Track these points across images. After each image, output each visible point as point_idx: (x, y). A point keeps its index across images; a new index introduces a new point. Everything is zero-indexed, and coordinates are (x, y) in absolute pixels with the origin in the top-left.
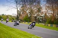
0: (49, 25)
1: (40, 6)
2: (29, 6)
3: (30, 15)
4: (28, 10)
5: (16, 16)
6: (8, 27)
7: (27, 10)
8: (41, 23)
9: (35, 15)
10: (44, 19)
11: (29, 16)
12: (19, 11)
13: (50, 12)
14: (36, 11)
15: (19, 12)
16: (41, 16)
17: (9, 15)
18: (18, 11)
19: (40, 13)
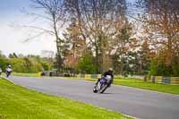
0: (159, 79)
1: (127, 22)
2: (91, 24)
3: (97, 50)
4: (91, 36)
5: (54, 57)
6: (33, 92)
7: (88, 36)
8: (132, 74)
9: (113, 52)
10: (140, 62)
11: (94, 55)
12: (63, 41)
13: (159, 40)
14: (113, 37)
15: (62, 44)
16: (130, 54)
17: (32, 56)
18: (59, 41)
19: (127, 45)
